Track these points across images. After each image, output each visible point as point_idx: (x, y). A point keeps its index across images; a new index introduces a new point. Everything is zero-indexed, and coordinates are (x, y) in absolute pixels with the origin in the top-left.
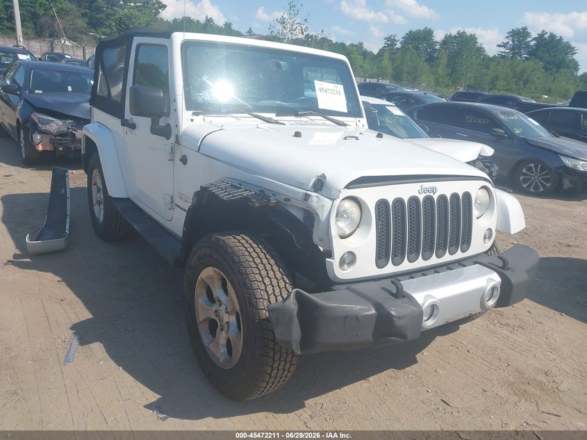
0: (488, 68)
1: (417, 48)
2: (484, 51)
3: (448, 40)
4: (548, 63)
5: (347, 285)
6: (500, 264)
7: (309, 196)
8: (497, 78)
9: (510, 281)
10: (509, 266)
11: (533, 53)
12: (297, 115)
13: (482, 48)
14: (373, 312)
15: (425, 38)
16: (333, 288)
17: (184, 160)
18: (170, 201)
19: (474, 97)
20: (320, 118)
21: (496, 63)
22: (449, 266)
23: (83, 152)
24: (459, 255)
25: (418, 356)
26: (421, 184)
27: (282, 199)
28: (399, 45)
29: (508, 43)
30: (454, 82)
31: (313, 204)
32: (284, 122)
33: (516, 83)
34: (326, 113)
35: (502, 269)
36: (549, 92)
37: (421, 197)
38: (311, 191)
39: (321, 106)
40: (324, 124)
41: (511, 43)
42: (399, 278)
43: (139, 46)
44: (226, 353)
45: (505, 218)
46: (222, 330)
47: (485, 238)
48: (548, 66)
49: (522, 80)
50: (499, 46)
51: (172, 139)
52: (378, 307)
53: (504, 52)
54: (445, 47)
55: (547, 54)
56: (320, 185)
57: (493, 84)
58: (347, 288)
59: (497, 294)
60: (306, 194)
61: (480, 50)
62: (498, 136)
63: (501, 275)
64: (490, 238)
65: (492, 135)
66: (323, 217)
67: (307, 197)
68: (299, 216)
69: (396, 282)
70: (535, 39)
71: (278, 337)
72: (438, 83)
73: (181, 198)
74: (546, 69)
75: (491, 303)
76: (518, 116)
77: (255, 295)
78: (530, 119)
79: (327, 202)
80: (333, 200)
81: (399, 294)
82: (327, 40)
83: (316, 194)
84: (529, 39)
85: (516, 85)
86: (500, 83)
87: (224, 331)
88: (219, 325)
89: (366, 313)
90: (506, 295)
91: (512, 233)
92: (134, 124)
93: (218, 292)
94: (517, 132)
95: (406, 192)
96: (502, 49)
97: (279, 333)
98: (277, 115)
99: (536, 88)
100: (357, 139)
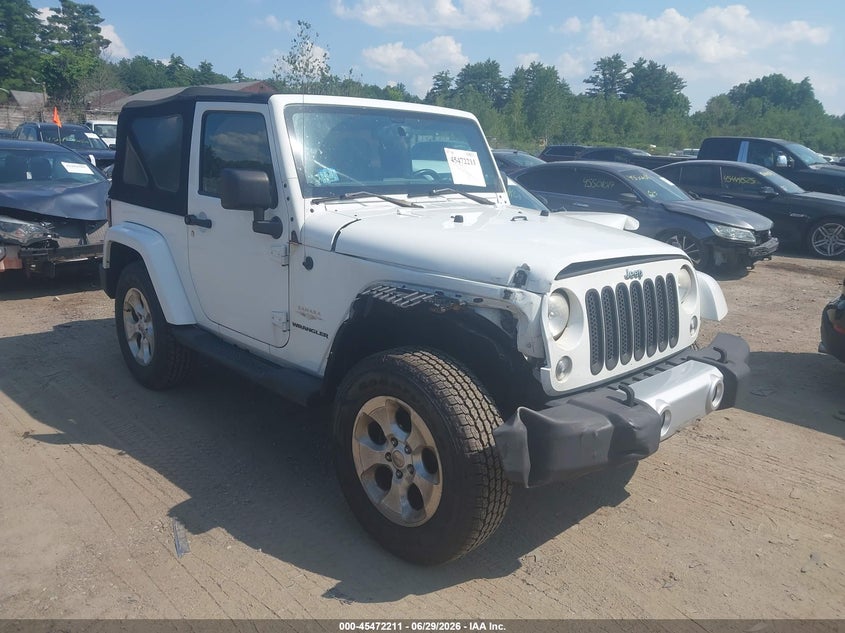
0: (577, 112)
1: (480, 88)
2: (568, 89)
3: (519, 76)
4: (650, 101)
5: (568, 399)
6: (718, 356)
7: (510, 292)
8: (590, 124)
9: (734, 376)
10: (728, 358)
11: (631, 89)
12: (431, 194)
13: (565, 85)
14: (609, 425)
15: (488, 74)
16: (547, 404)
17: (309, 264)
18: (284, 320)
19: (571, 152)
20: (458, 195)
21: (587, 105)
22: (659, 366)
23: (105, 265)
24: (669, 351)
25: (627, 488)
26: (626, 267)
27: (470, 300)
28: (453, 86)
29: (598, 77)
30: (535, 133)
31: (518, 301)
32: (422, 205)
33: (617, 131)
34: (464, 190)
35: (721, 363)
36: (656, 140)
37: (628, 283)
38: (511, 287)
39: (457, 181)
40: (465, 204)
41: (601, 76)
42: (624, 381)
43: (206, 115)
44: (410, 507)
45: (709, 303)
46: (400, 477)
47: (691, 328)
48: (652, 106)
49: (622, 125)
50: (587, 81)
51: (285, 237)
52: (614, 419)
53: (594, 90)
54: (516, 85)
55: (648, 89)
56: (522, 277)
57: (586, 135)
58: (568, 402)
59: (721, 392)
60: (506, 291)
61: (564, 87)
62: (627, 203)
63: (721, 369)
64: (695, 328)
65: (622, 202)
66: (532, 317)
67: (507, 294)
68: (494, 319)
69: (624, 386)
70: (631, 70)
71: (507, 467)
72: (513, 136)
73: (304, 315)
74: (650, 110)
75: (716, 403)
76: (648, 175)
77: (460, 422)
78: (663, 179)
79: (536, 299)
80: (542, 295)
81: (631, 401)
82: (354, 83)
83: (518, 290)
84: (624, 71)
85: (616, 133)
86: (596, 131)
87: (404, 478)
88: (394, 471)
89: (603, 428)
90: (731, 394)
91: (719, 319)
92: (210, 221)
93: (390, 428)
94: (652, 196)
95: (613, 278)
96: (591, 86)
97: (508, 464)
98: (409, 197)
99: (640, 136)
100: (525, 219)
